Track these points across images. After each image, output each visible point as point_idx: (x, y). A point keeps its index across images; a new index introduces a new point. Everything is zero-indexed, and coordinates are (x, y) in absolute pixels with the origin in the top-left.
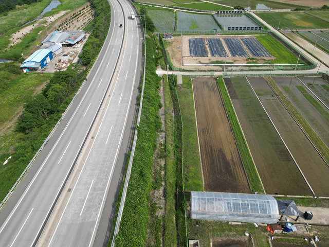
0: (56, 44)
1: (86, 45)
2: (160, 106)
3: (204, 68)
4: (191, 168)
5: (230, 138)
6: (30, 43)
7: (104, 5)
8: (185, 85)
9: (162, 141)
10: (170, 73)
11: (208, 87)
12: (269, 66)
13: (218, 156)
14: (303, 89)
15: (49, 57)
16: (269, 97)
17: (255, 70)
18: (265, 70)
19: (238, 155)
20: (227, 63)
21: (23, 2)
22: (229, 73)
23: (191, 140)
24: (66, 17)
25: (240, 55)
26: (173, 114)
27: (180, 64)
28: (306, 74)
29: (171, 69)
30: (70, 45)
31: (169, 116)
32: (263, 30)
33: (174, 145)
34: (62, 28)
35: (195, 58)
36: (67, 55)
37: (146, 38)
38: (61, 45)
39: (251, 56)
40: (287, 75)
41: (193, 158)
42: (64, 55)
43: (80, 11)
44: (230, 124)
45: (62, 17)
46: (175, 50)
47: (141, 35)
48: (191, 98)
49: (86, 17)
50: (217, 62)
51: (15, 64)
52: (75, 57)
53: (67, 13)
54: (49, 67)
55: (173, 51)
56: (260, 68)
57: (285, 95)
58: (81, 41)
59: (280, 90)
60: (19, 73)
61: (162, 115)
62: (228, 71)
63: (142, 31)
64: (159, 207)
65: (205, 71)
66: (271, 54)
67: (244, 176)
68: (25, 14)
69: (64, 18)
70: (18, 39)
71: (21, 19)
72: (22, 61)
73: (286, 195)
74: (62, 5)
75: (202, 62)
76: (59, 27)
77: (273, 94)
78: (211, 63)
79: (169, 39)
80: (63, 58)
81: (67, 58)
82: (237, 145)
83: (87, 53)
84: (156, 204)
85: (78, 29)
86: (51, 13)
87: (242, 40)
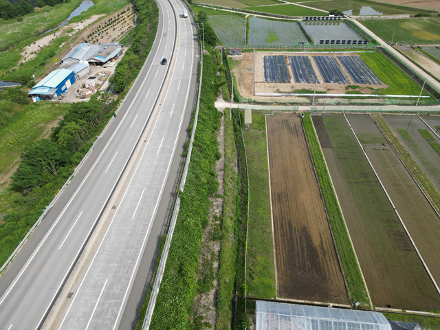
0: (81, 61)
1: (120, 64)
2: (218, 157)
3: (284, 99)
4: (259, 258)
5: (319, 210)
6: (47, 60)
7: (151, 8)
8: (256, 125)
9: (218, 211)
10: (235, 106)
11: (289, 128)
12: (378, 98)
13: (301, 238)
14: (429, 134)
15: (69, 81)
16: (378, 146)
17: (358, 104)
18: (372, 105)
19: (330, 238)
20: (317, 92)
21: (44, 3)
22: (320, 108)
23: (260, 211)
24: (99, 24)
25: (337, 81)
26: (236, 169)
27: (251, 93)
28: (432, 112)
29: (237, 100)
30: (101, 64)
31: (230, 172)
32: (370, 45)
33: (235, 219)
34: (92, 38)
35: (272, 84)
36: (94, 78)
37: (204, 56)
38: (87, 63)
39: (352, 83)
40: (404, 112)
41: (263, 241)
42: (91, 78)
43: (119, 16)
44: (319, 187)
45: (94, 23)
46: (245, 72)
47: (197, 51)
48: (263, 144)
49: (126, 24)
50: (304, 91)
51: (22, 90)
52: (105, 80)
53: (100, 19)
54: (69, 94)
55: (241, 74)
56: (365, 101)
57: (402, 143)
58: (116, 57)
59: (395, 135)
60: (27, 103)
61: (220, 170)
62: (318, 104)
63: (199, 45)
64: (206, 324)
65: (285, 104)
66: (381, 80)
67: (339, 274)
68: (45, 19)
69: (96, 25)
70: (32, 53)
71: (40, 26)
72: (32, 86)
73: (404, 309)
74: (95, 7)
75: (281, 90)
76: (89, 37)
77: (384, 142)
78: (295, 92)
79: (236, 56)
80: (88, 82)
81: (93, 82)
82: (329, 221)
83: (121, 77)
84: (201, 318)
85: (113, 41)
86: (80, 19)
87: (340, 58)
